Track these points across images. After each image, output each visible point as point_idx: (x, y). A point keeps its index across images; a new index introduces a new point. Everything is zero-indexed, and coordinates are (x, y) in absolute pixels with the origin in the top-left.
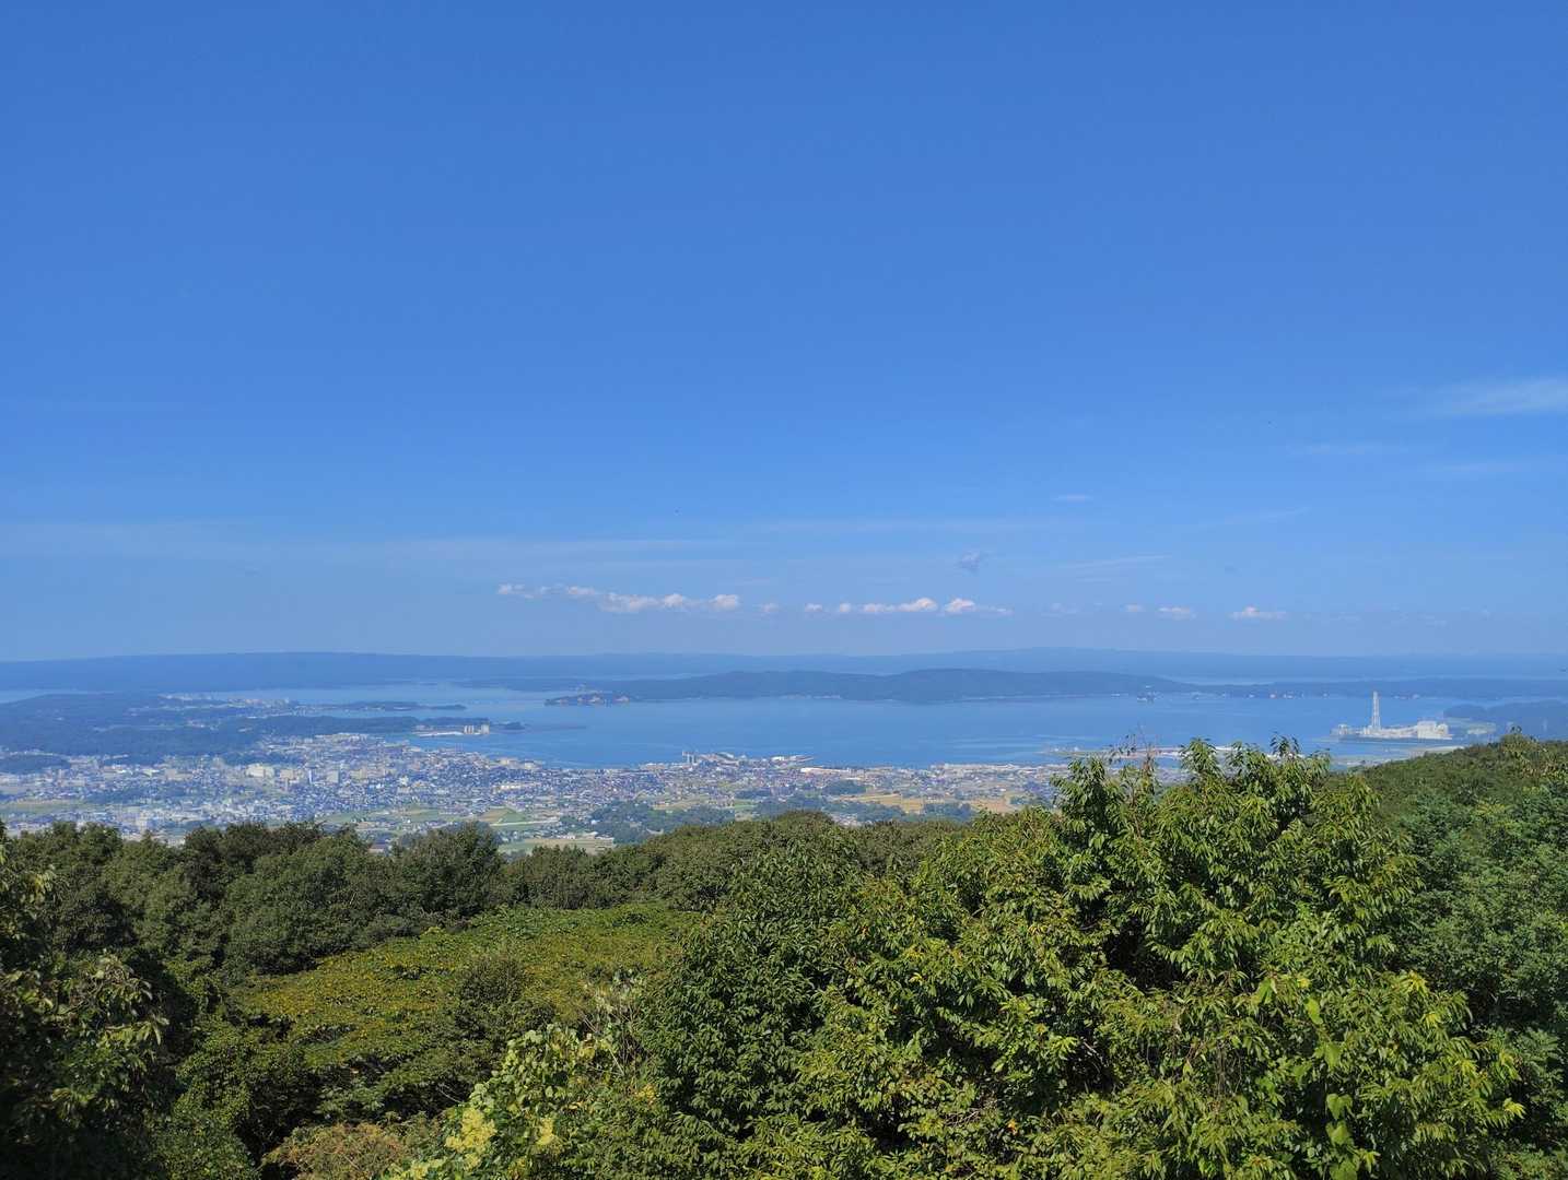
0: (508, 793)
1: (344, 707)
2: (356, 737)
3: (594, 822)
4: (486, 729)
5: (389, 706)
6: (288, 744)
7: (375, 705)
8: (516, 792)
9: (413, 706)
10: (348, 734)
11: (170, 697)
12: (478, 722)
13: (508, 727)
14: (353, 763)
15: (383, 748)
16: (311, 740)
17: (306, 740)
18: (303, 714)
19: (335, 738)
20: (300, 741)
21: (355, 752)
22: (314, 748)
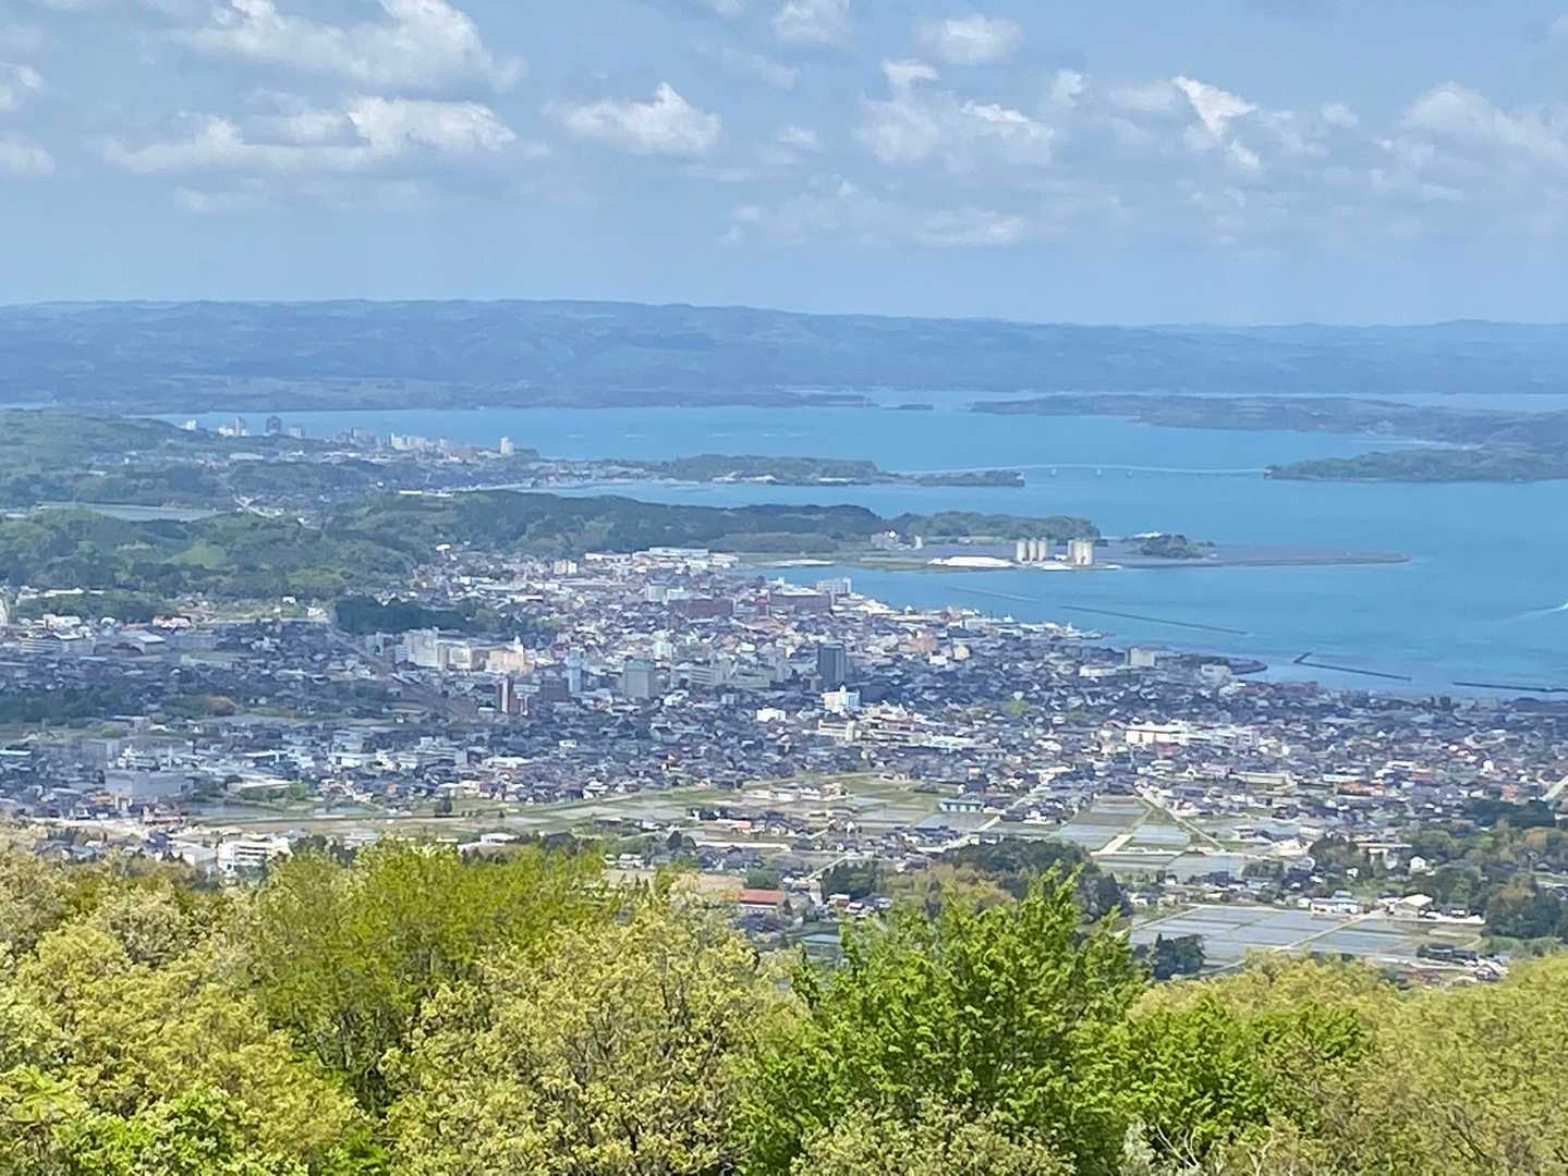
0: (1148, 755)
1: (664, 469)
2: (698, 562)
3: (1417, 864)
4: (1083, 551)
5: (792, 471)
6: (510, 576)
7: (746, 467)
8: (1173, 751)
9: (863, 472)
10: (675, 552)
11: (190, 426)
12: (1060, 534)
13: (1153, 548)
14: (691, 638)
15: (777, 598)
16: (572, 568)
17: (561, 567)
18: (550, 487)
19: (641, 562)
20: (541, 569)
21: (696, 607)
22: (581, 589)
